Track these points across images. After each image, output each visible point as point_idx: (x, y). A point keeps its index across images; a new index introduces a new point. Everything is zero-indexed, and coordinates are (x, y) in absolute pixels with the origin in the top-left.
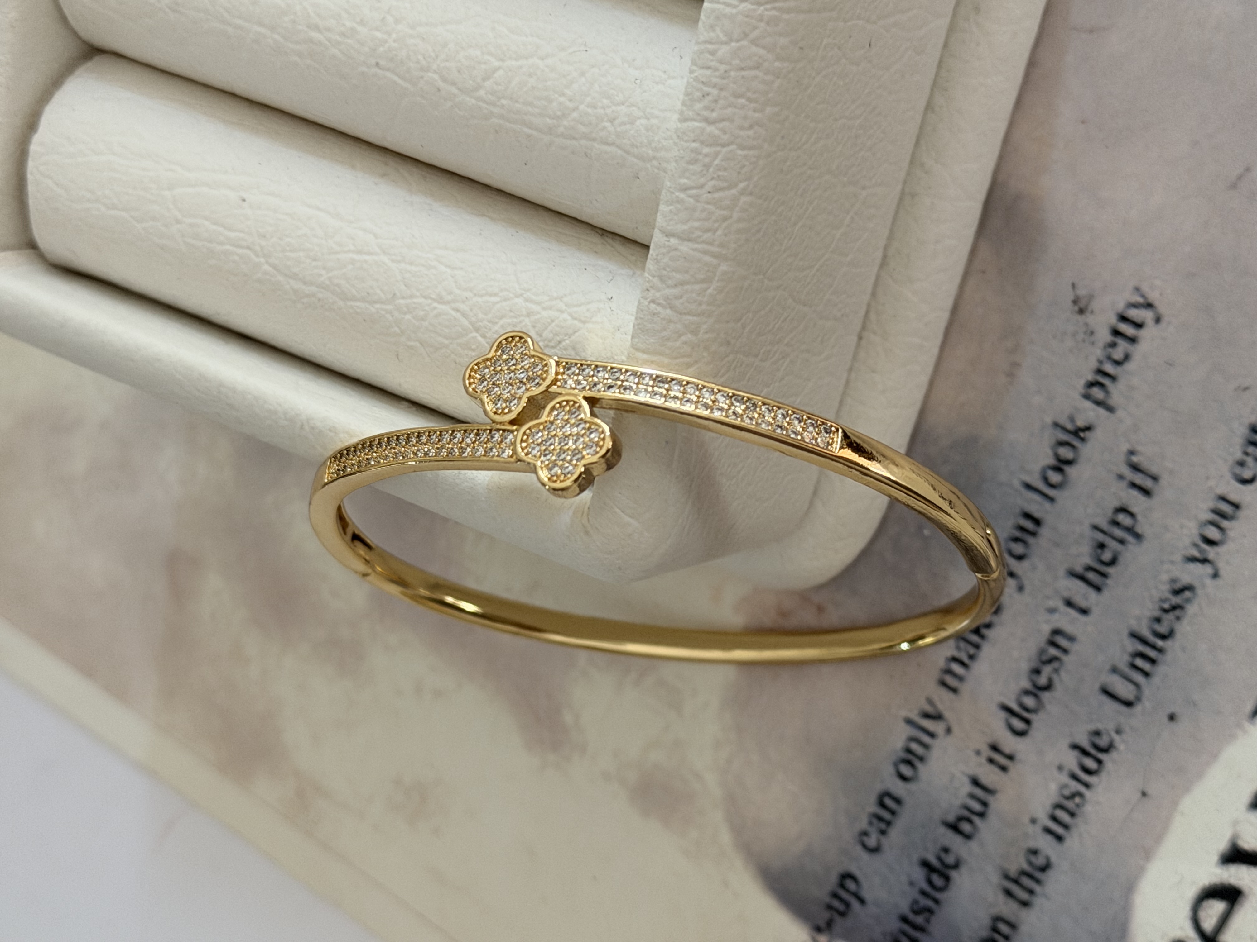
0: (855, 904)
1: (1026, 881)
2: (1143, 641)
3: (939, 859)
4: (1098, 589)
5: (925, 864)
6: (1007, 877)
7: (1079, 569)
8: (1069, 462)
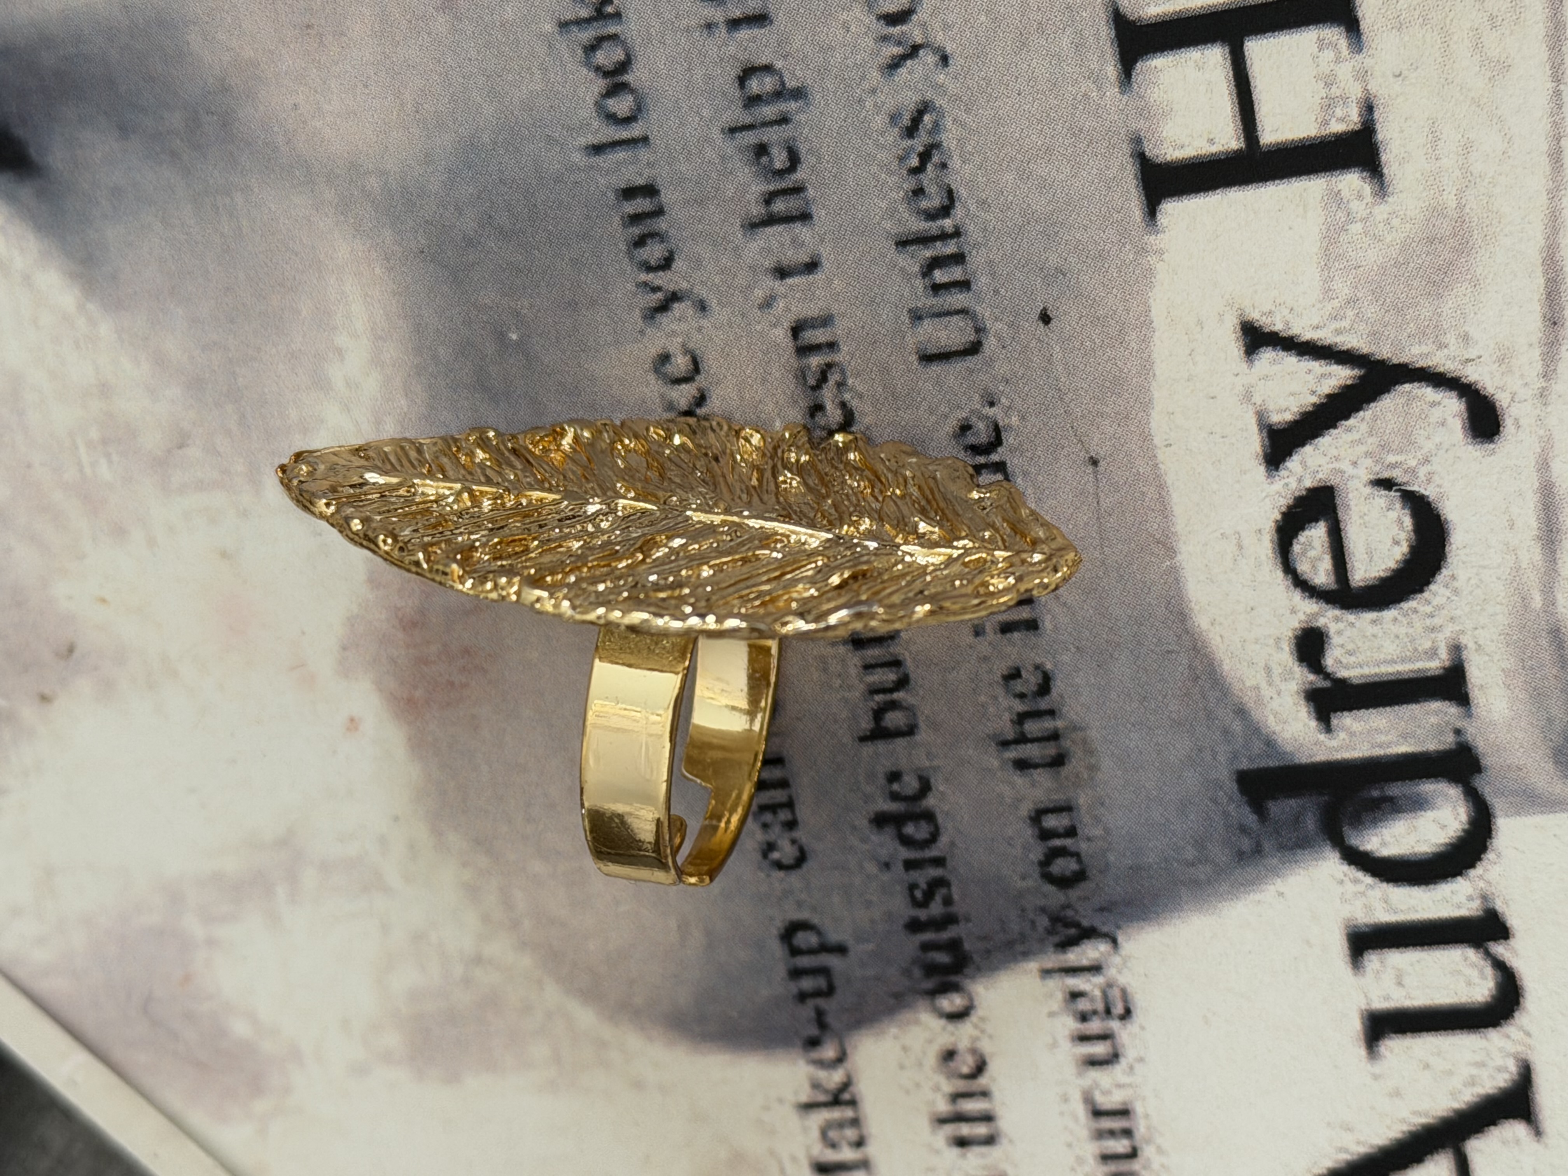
0: (832, 961)
1: (1032, 727)
2: (924, 240)
3: (895, 797)
4: (805, 217)
5: (880, 820)
6: (1005, 744)
7: (757, 210)
8: (624, 66)
